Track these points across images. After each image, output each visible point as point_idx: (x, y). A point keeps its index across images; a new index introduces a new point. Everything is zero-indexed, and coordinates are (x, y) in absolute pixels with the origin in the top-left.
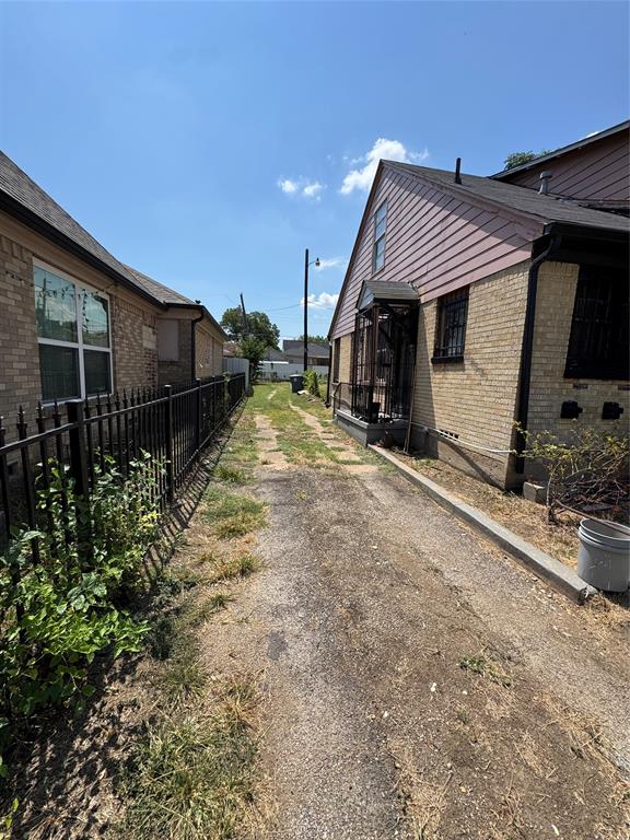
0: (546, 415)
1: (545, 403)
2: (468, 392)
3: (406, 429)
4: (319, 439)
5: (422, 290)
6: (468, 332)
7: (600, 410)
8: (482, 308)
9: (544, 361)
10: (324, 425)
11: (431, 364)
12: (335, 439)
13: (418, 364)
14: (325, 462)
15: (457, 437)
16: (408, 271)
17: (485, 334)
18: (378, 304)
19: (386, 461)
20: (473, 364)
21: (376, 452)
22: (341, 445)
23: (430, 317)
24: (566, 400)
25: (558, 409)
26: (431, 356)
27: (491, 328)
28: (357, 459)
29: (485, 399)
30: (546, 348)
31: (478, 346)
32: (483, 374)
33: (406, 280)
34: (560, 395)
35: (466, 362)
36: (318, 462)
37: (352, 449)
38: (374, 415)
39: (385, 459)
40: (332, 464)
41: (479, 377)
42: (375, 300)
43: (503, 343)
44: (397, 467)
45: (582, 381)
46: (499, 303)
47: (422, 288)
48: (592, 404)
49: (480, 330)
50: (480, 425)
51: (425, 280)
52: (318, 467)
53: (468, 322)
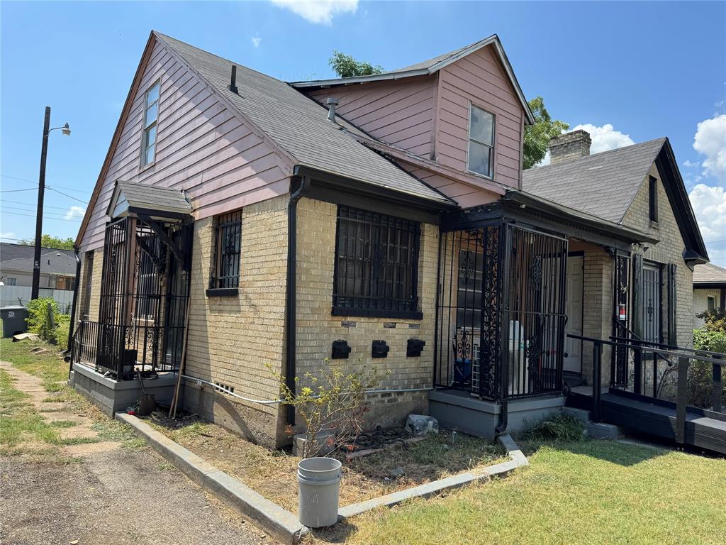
0: (317, 356)
1: (314, 343)
2: (243, 332)
3: (174, 386)
4: (34, 412)
5: (197, 204)
6: (242, 261)
7: (370, 349)
8: (254, 236)
9: (310, 298)
10: (51, 389)
11: (207, 298)
12: (64, 410)
13: (193, 297)
14: (33, 445)
15: (232, 390)
16: (182, 176)
17: (257, 266)
18: (135, 215)
19: (136, 433)
20: (247, 298)
21: (125, 422)
22: (73, 418)
23: (204, 238)
24: (336, 339)
25: (328, 349)
26: (206, 287)
27: (261, 259)
28: (93, 434)
29: (258, 340)
30: (311, 285)
31: (250, 278)
32: (256, 311)
33: (179, 188)
34: (329, 334)
35: (241, 296)
36: (20, 446)
37: (89, 422)
38: (127, 368)
39: (136, 430)
40: (45, 446)
41: (252, 315)
42: (131, 209)
43: (272, 277)
44: (148, 438)
45: (350, 319)
46: (267, 234)
47: (197, 202)
48: (362, 343)
49: (253, 260)
50: (254, 372)
51: (199, 192)
52: (18, 453)
53: (242, 250)
